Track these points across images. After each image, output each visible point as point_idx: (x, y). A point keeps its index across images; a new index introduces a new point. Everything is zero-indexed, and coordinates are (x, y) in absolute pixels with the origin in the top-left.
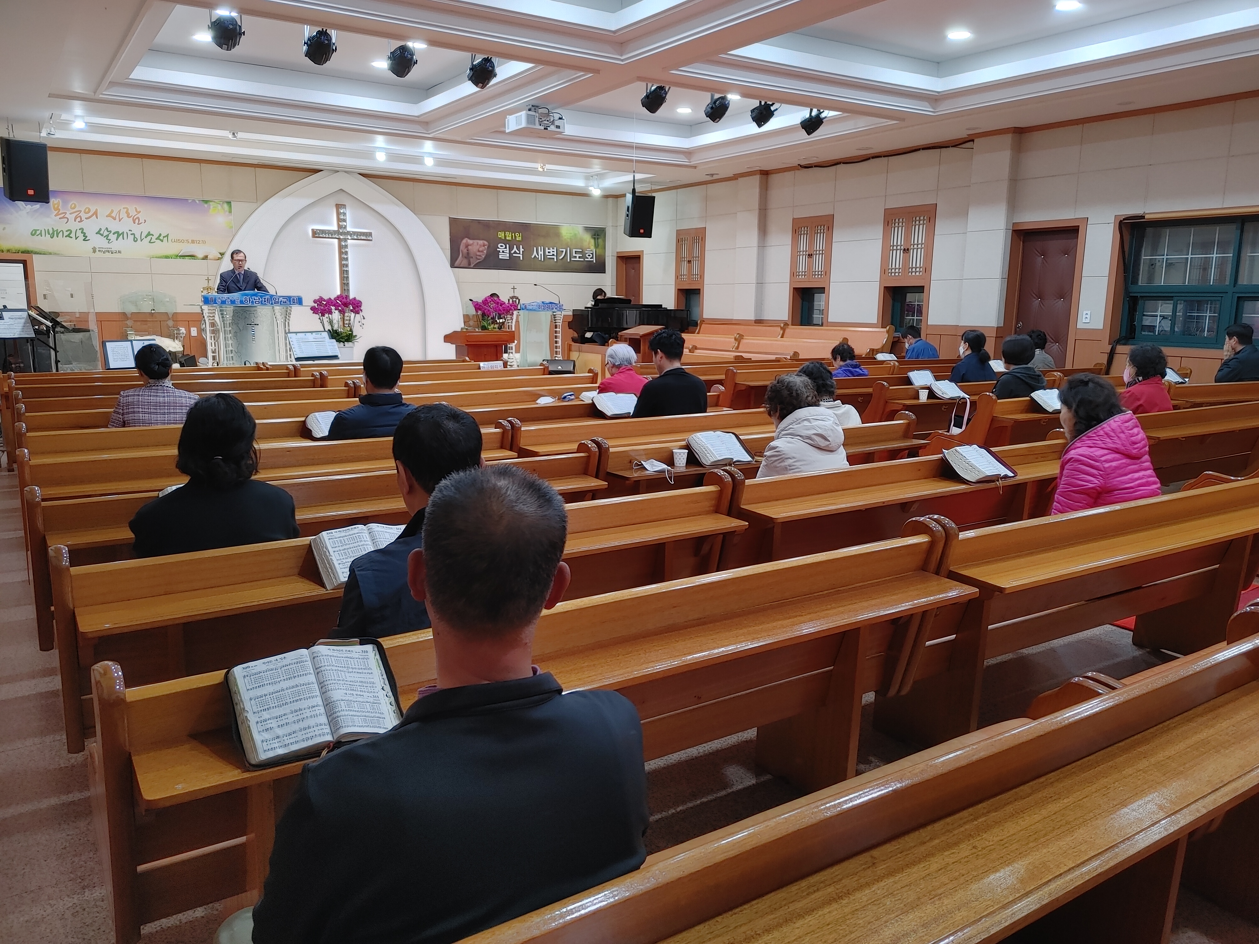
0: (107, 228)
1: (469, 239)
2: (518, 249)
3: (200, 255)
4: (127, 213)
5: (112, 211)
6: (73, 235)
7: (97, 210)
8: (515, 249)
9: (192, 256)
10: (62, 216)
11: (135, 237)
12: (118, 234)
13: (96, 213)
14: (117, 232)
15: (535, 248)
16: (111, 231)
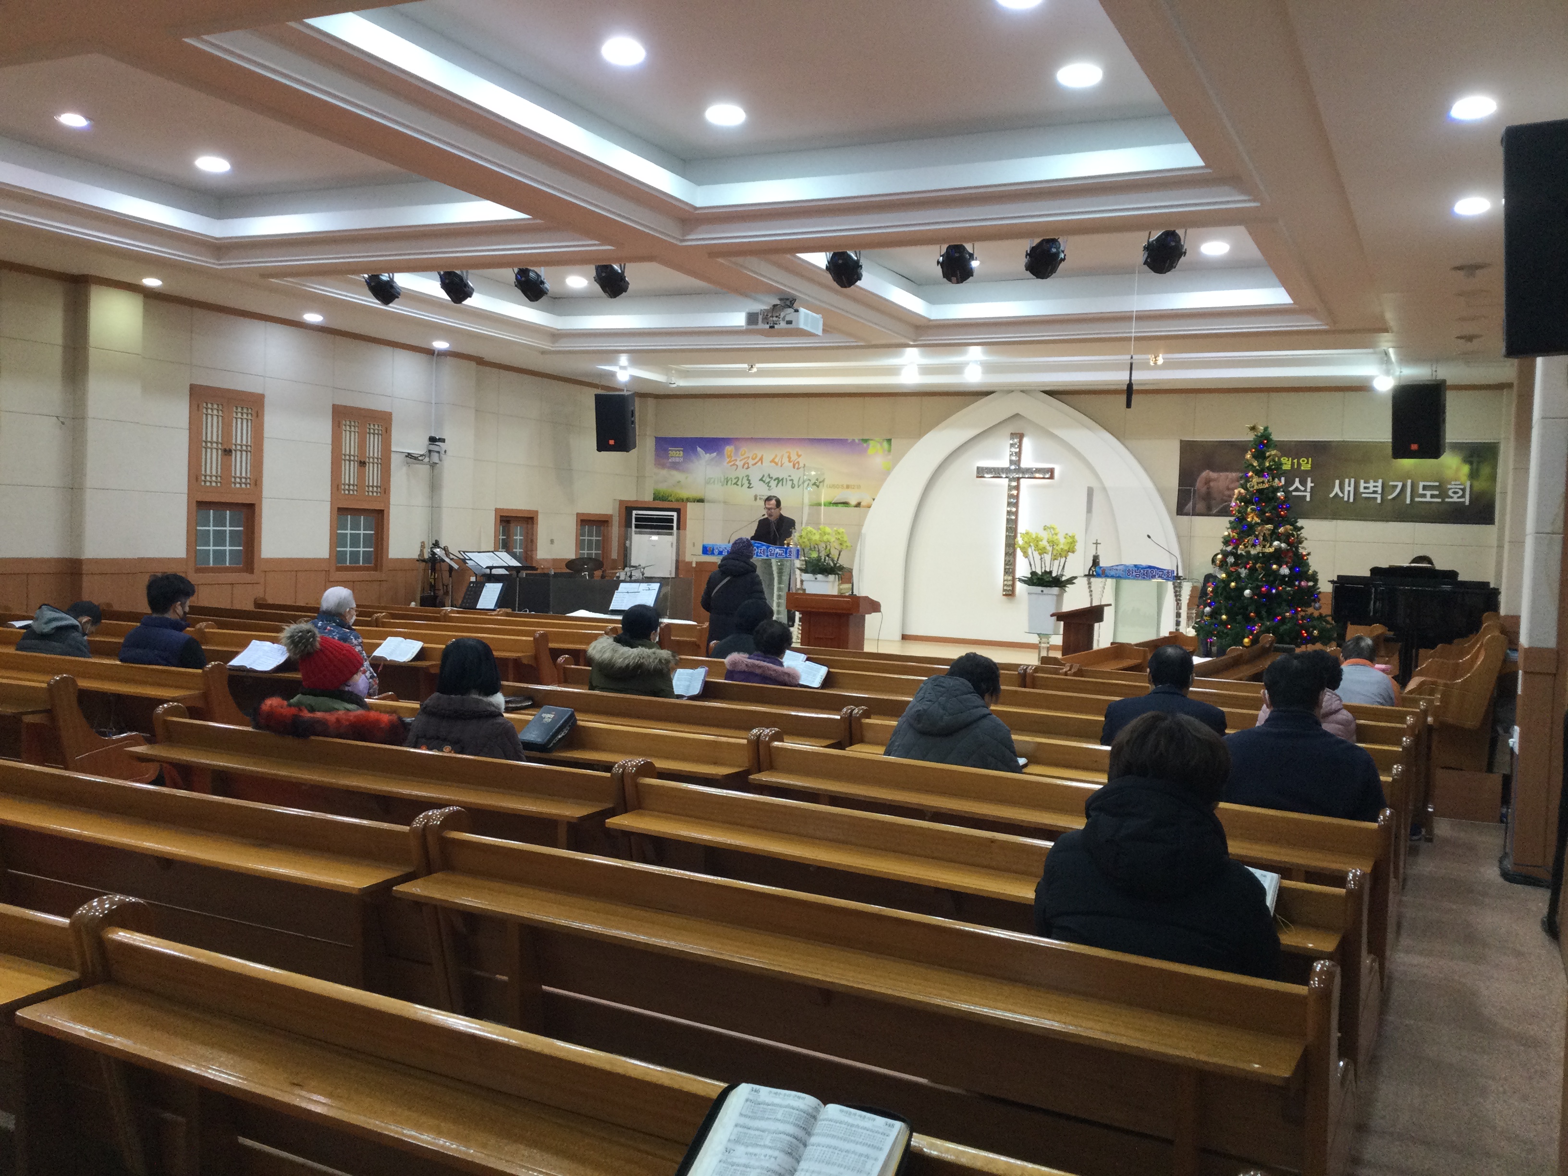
0: (769, 475)
1: (1213, 470)
2: (1303, 483)
3: (853, 502)
4: (789, 457)
5: (776, 456)
6: (739, 483)
7: (762, 456)
8: (1297, 483)
9: (846, 504)
10: (732, 463)
11: (793, 483)
12: (779, 480)
13: (761, 459)
14: (778, 479)
15: (1337, 482)
16: (772, 478)
